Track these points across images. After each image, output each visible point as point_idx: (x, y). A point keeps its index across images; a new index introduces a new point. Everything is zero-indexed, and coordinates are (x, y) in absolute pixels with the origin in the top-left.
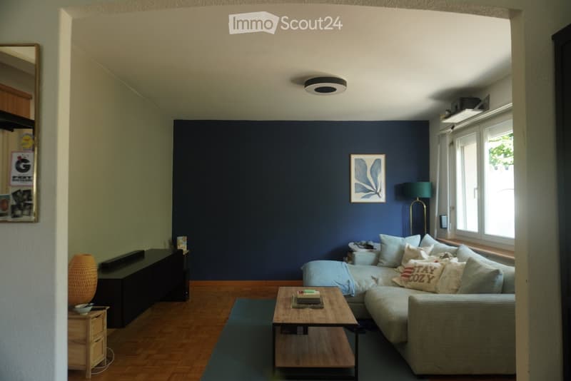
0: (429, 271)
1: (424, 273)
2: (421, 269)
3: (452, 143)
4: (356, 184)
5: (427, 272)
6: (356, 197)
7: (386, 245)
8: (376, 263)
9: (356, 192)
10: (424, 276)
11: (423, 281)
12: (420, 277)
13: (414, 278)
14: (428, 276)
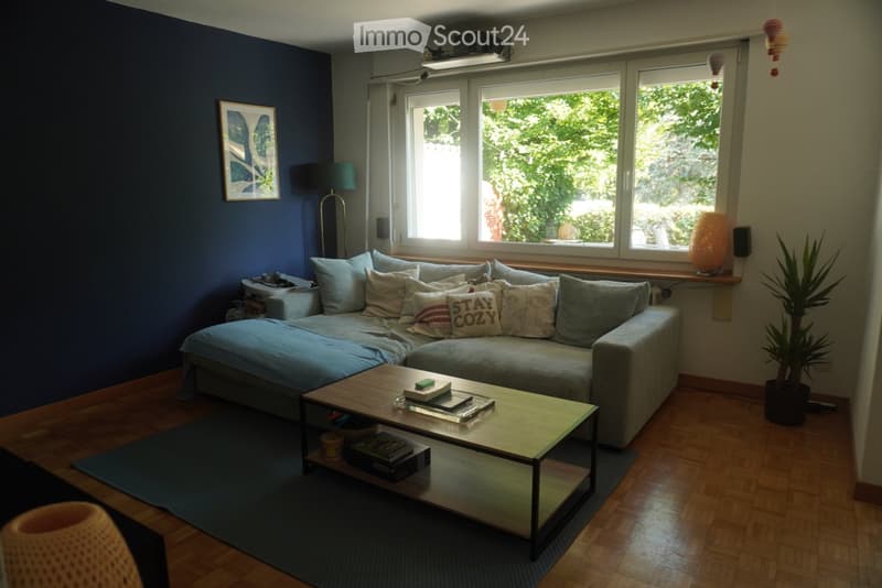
0: (485, 305)
1: (479, 310)
2: (471, 305)
3: (394, 101)
4: (232, 163)
5: (483, 308)
6: (235, 191)
7: (331, 276)
8: (319, 308)
9: (233, 180)
10: (481, 314)
11: (484, 322)
12: (477, 318)
13: (466, 320)
14: (488, 313)
